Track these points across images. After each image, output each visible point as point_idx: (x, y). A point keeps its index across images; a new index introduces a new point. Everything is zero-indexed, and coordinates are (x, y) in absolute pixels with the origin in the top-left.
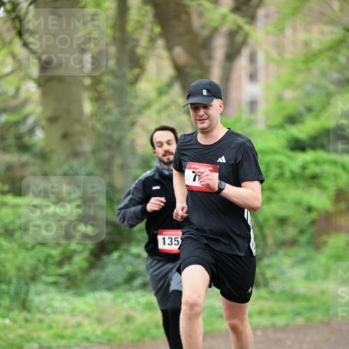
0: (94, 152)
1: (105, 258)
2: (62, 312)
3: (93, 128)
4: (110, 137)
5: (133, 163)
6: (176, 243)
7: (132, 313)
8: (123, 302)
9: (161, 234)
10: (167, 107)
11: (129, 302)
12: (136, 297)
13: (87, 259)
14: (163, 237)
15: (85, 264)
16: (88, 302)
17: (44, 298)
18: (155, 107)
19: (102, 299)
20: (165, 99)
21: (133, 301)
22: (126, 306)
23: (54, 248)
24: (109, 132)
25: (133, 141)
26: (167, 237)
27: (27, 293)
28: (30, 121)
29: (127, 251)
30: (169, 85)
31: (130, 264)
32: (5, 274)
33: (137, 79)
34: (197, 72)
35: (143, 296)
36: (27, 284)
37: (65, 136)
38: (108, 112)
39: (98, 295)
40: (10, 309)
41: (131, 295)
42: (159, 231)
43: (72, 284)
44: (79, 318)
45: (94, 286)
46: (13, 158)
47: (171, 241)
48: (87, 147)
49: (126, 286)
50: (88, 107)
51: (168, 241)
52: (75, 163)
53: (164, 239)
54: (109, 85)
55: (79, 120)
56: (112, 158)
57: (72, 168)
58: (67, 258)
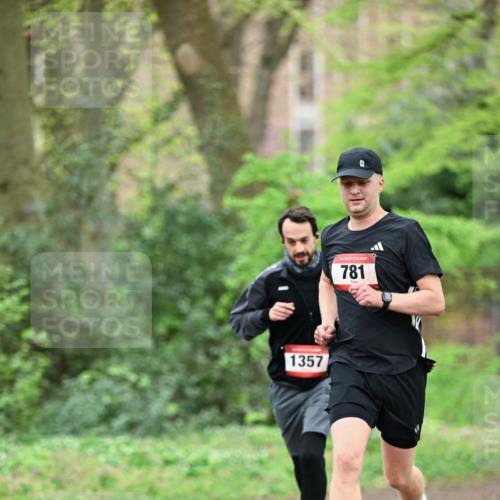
0: (49, 213)
1: (67, 382)
3: (48, 175)
4: (77, 189)
5: (115, 230)
6: (310, 363)
7: (111, 469)
8: (97, 453)
9: (290, 351)
10: (168, 141)
11: (105, 453)
12: (118, 446)
13: (39, 385)
14: (292, 355)
15: (35, 392)
18: (150, 140)
19: (64, 447)
20: (165, 129)
21: (112, 450)
22: (102, 458)
24: (75, 180)
25: (113, 195)
26: (297, 356)
29: (103, 371)
30: (172, 106)
31: (109, 392)
34: (218, 85)
35: (128, 444)
37: (3, 187)
38: (73, 148)
39: (56, 441)
41: (108, 441)
42: (287, 347)
43: (14, 424)
44: (26, 479)
45: (50, 428)
47: (303, 361)
48: (39, 205)
49: (103, 428)
50: (40, 142)
51: (298, 361)
52: (20, 231)
53: (293, 357)
55: (26, 162)
56: (79, 221)
57: (14, 237)
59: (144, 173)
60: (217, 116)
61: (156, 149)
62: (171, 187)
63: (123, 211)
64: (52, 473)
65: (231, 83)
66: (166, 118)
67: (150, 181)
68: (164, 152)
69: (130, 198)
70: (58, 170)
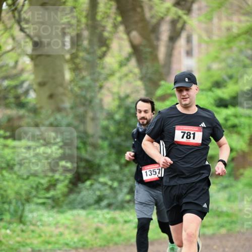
0: (72, 108)
1: (80, 185)
2: (49, 225)
3: (72, 91)
4: (84, 97)
5: (101, 116)
7: (100, 225)
8: (94, 218)
10: (126, 75)
11: (97, 217)
12: (103, 214)
13: (67, 186)
15: (66, 190)
16: (68, 217)
17: (35, 214)
18: (118, 75)
19: (79, 215)
20: (125, 70)
21: (101, 216)
22: (96, 220)
23: (43, 178)
24: (84, 93)
25: (101, 100)
27: (23, 210)
28: (26, 85)
29: (96, 180)
30: (128, 60)
31: (99, 189)
32: (7, 197)
33: (104, 54)
34: (148, 50)
35: (108, 213)
36: (23, 205)
37: (51, 96)
38: (83, 78)
39: (75, 212)
40: (10, 223)
41: (99, 212)
43: (56, 204)
44: (61, 229)
45: (72, 206)
46: (13, 112)
48: (67, 104)
49: (96, 206)
50: (68, 76)
52: (59, 116)
54: (84, 59)
55: (61, 85)
56: (86, 112)
57: (56, 119)
58: (52, 185)
59: (115, 90)
60: (148, 64)
61: (120, 79)
62: (127, 96)
63: (106, 107)
64: (73, 227)
65: (155, 48)
66: (125, 65)
67: (118, 93)
68: (124, 80)
69: (109, 101)
70: (76, 89)
